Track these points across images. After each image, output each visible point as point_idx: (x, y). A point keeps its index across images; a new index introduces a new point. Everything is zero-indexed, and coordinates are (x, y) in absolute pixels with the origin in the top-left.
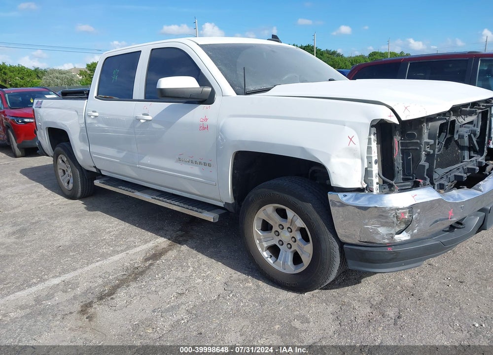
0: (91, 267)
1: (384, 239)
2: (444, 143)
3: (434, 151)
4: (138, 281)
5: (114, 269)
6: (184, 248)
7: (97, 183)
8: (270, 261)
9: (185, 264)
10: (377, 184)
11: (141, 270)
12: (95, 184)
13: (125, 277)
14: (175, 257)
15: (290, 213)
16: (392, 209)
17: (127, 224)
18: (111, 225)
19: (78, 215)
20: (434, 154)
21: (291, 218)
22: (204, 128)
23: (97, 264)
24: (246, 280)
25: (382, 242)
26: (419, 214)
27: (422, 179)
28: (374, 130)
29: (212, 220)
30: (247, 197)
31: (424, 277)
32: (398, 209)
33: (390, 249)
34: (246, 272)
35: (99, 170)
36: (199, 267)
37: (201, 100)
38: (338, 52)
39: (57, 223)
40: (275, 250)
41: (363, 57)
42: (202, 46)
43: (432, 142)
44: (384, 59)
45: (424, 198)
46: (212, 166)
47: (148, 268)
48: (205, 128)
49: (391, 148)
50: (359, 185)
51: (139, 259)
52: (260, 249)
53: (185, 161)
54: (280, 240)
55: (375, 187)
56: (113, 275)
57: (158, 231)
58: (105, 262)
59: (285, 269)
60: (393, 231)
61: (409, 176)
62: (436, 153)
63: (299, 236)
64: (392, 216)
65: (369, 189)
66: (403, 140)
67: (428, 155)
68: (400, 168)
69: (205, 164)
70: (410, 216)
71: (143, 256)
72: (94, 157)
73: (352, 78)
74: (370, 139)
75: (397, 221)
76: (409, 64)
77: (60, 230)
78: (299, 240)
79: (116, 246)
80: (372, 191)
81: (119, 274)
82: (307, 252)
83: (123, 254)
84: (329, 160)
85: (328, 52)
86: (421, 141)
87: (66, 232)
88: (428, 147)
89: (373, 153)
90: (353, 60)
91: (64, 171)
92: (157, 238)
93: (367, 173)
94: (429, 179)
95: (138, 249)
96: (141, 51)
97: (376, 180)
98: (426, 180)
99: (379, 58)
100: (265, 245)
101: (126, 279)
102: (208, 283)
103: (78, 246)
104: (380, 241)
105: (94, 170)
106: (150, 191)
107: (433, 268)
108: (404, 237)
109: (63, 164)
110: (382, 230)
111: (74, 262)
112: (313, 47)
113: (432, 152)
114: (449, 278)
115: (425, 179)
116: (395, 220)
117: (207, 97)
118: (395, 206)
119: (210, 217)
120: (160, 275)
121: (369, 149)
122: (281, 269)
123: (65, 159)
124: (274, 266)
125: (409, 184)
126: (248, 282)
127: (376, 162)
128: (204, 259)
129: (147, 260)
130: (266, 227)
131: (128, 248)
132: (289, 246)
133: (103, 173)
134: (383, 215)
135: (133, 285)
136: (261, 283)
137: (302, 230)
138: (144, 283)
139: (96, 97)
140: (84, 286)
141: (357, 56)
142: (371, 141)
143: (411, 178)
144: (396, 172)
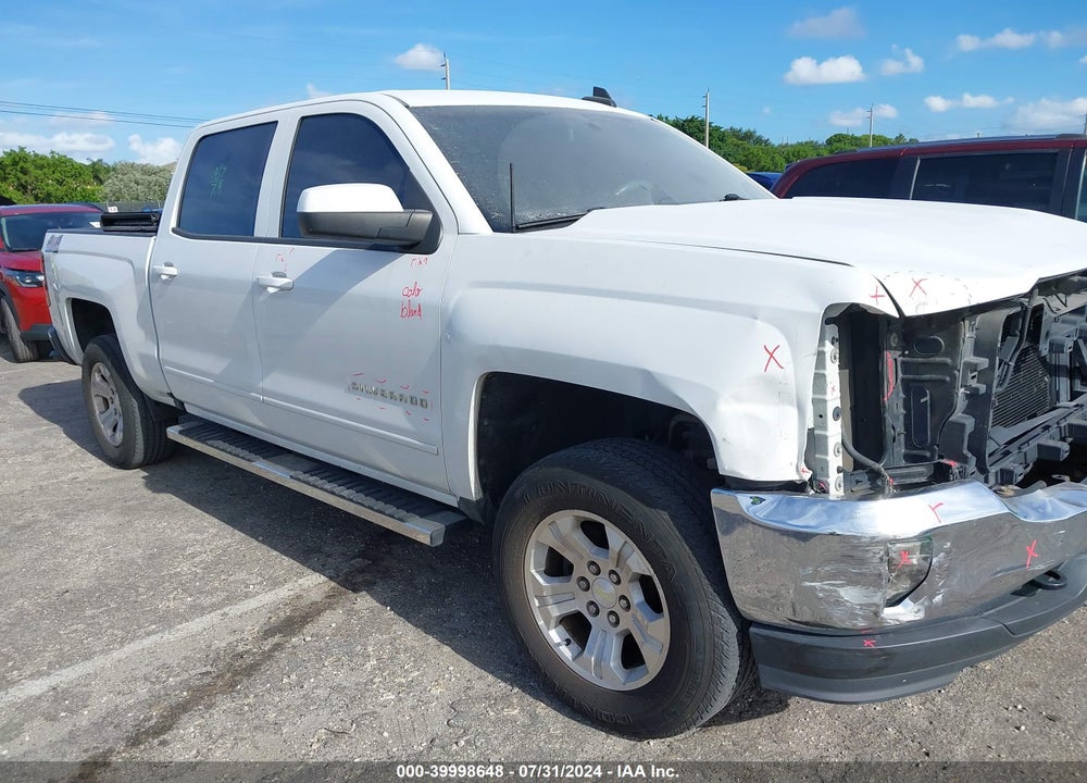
0: (129, 648)
1: (854, 616)
2: (1012, 364)
3: (989, 387)
4: (238, 692)
5: (185, 658)
6: (364, 602)
7: (173, 432)
8: (566, 653)
9: (359, 647)
10: (839, 471)
11: (249, 660)
12: (170, 436)
13: (207, 680)
14: (338, 629)
15: (615, 536)
16: (874, 541)
17: (239, 535)
18: (199, 537)
19: (129, 508)
20: (988, 394)
21: (617, 550)
22: (412, 313)
23: (147, 642)
24: (505, 697)
25: (848, 625)
26: (948, 552)
27: (956, 459)
28: (833, 330)
29: (426, 541)
30: (511, 488)
31: (954, 700)
32: (895, 541)
33: (869, 644)
34: (509, 676)
35: (182, 403)
36: (391, 658)
37: (408, 243)
38: (758, 134)
39: (73, 528)
40: (577, 627)
41: (813, 145)
42: (418, 112)
43: (984, 362)
44: (859, 150)
45: (961, 512)
46: (429, 405)
47: (268, 656)
48: (414, 312)
49: (877, 379)
50: (790, 475)
51: (252, 629)
52: (541, 623)
53: (367, 392)
54: (592, 603)
55: (834, 479)
56: (178, 675)
57: (307, 555)
58: (168, 636)
59: (601, 678)
60: (878, 598)
61: (923, 449)
62: (994, 390)
63: (637, 597)
64: (876, 560)
65: (816, 484)
66: (908, 356)
67: (973, 396)
68: (898, 430)
69: (413, 401)
70: (925, 559)
71: (262, 621)
72: (169, 372)
73: (783, 194)
74: (821, 355)
75: (891, 571)
76: (919, 161)
77: (77, 546)
78: (638, 605)
79: (201, 593)
80: (825, 491)
81: (192, 673)
82: (655, 638)
83: (213, 618)
84: (714, 406)
85: (735, 133)
86: (954, 360)
87: (90, 553)
88: (973, 377)
89: (829, 390)
90: (790, 152)
91: (105, 400)
92: (301, 574)
93: (814, 444)
94: (974, 459)
95: (252, 604)
96: (277, 122)
97: (835, 461)
98: (966, 463)
99: (848, 147)
100: (555, 612)
101: (209, 685)
102: (410, 702)
103: (111, 590)
104: (843, 621)
105: (171, 402)
106: (291, 458)
107: (978, 676)
108: (906, 613)
109: (104, 384)
110: (850, 595)
111: (91, 634)
112: (703, 123)
113: (983, 388)
114: (1020, 707)
115: (964, 460)
116: (884, 568)
117: (420, 236)
118: (883, 533)
119: (423, 531)
120: (293, 677)
121: (819, 380)
122: (591, 676)
123: (107, 374)
124: (575, 666)
125: (921, 471)
126: (511, 705)
127: (836, 415)
128: (408, 634)
129: (268, 633)
130: (558, 566)
131: (231, 599)
132: (613, 618)
133: (190, 409)
134: (852, 556)
135: (225, 703)
136: (541, 708)
137: (645, 582)
138: (251, 700)
139: (173, 230)
140: (102, 702)
141: (801, 144)
142: (824, 359)
143: (928, 454)
144: (889, 440)
